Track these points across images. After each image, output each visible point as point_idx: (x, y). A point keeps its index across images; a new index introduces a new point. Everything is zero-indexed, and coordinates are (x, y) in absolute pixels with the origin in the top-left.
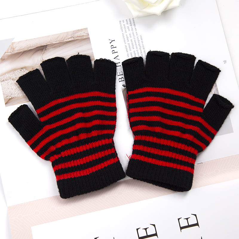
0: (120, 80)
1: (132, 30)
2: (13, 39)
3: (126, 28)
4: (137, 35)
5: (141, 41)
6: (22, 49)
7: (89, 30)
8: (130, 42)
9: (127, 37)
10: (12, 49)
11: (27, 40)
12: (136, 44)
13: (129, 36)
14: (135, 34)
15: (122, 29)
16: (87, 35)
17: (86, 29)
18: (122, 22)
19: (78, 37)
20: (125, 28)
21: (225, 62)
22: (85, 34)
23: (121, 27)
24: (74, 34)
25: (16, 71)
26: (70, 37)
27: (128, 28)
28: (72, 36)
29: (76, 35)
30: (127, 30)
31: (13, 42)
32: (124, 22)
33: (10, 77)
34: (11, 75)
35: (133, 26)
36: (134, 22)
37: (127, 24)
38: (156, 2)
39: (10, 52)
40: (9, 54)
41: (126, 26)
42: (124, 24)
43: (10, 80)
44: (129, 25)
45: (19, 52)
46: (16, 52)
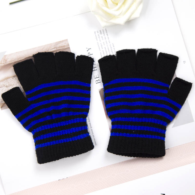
0: (97, 82)
1: (105, 39)
2: (5, 52)
3: (100, 37)
4: (110, 43)
5: (113, 48)
6: (13, 60)
7: (69, 41)
8: (104, 49)
9: (102, 46)
10: (5, 61)
11: (17, 52)
12: (109, 51)
13: (103, 44)
14: (108, 42)
15: (96, 38)
16: (67, 45)
17: (67, 40)
18: (96, 33)
19: (60, 47)
20: (99, 37)
21: (184, 62)
22: (66, 45)
23: (96, 37)
24: (56, 45)
25: (9, 79)
26: (53, 47)
27: (102, 37)
28: (55, 46)
29: (58, 46)
30: (101, 39)
32: (98, 32)
33: (4, 85)
34: (5, 83)
35: (106, 36)
36: (107, 32)
37: (101, 34)
38: (120, 14)
39: (3, 64)
40: (3, 65)
41: (100, 35)
42: (98, 34)
43: (4, 87)
44: (103, 35)
45: (11, 62)
46: (8, 63)
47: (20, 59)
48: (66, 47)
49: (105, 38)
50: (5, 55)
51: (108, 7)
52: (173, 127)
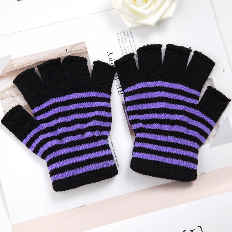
0: (120, 93)
1: (130, 42)
2: (11, 56)
3: (124, 40)
6: (20, 66)
7: (86, 43)
10: (11, 66)
11: (24, 57)
13: (126, 48)
16: (84, 48)
17: (84, 43)
18: (119, 34)
19: (76, 51)
20: (122, 40)
21: (224, 70)
23: (119, 40)
24: (71, 48)
26: (68, 51)
27: (126, 40)
28: (70, 50)
29: (74, 49)
30: (125, 42)
31: (11, 59)
32: (121, 34)
33: (9, 94)
34: (11, 93)
35: (131, 38)
36: (131, 34)
37: (125, 36)
38: (150, 13)
39: (9, 69)
40: (8, 71)
41: (124, 38)
42: (121, 36)
43: (10, 97)
44: (127, 37)
45: (18, 68)
46: (14, 69)
47: (28, 65)
48: (83, 51)
49: (130, 40)
50: (11, 60)
51: (136, 5)
52: (210, 147)
